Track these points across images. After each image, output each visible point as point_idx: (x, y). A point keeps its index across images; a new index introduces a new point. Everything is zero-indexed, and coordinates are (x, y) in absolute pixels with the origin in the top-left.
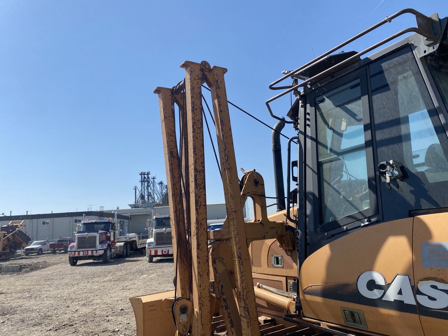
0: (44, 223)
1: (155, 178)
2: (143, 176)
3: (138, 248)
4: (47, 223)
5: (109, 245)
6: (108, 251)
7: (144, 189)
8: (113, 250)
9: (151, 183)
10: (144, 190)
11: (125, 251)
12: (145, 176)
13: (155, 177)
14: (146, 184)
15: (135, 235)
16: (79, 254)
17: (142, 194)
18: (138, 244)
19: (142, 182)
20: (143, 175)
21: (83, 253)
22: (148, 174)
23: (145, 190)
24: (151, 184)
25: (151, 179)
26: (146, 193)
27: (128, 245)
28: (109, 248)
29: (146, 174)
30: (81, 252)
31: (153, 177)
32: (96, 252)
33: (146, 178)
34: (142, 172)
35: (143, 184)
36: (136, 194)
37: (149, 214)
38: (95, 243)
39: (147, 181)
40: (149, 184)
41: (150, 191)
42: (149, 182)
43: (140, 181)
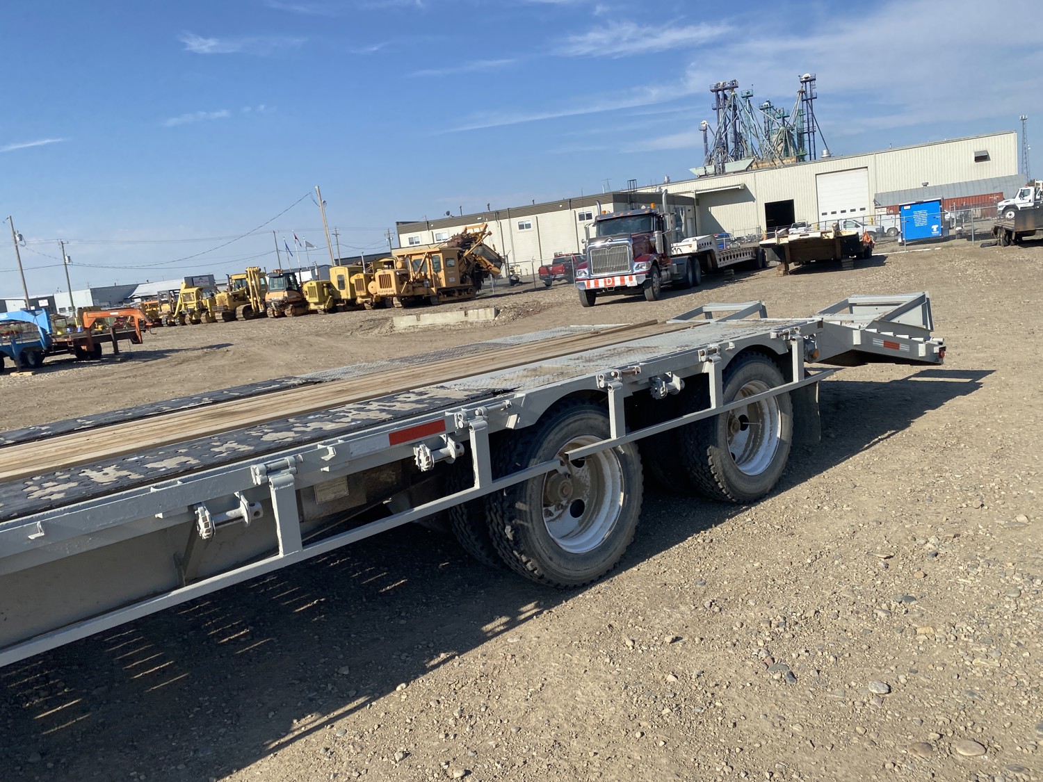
0: (521, 227)
1: (752, 96)
2: (720, 93)
3: (719, 266)
4: (528, 226)
5: (655, 263)
6: (655, 275)
7: (726, 126)
8: (664, 274)
9: (741, 108)
10: (726, 129)
11: (690, 275)
12: (726, 92)
13: (751, 93)
14: (730, 113)
15: (710, 238)
16: (596, 283)
17: (721, 139)
18: (717, 258)
19: (717, 109)
20: (720, 90)
21: (605, 282)
22: (733, 86)
23: (728, 128)
24: (742, 113)
25: (742, 100)
26: (731, 136)
27: (697, 262)
28: (656, 270)
29: (726, 89)
30: (599, 280)
31: (745, 94)
32: (631, 279)
33: (729, 99)
34: (719, 84)
35: (722, 115)
36: (706, 140)
37: (740, 187)
38: (626, 260)
39: (730, 106)
40: (738, 112)
41: (740, 129)
42: (735, 108)
43: (715, 107)
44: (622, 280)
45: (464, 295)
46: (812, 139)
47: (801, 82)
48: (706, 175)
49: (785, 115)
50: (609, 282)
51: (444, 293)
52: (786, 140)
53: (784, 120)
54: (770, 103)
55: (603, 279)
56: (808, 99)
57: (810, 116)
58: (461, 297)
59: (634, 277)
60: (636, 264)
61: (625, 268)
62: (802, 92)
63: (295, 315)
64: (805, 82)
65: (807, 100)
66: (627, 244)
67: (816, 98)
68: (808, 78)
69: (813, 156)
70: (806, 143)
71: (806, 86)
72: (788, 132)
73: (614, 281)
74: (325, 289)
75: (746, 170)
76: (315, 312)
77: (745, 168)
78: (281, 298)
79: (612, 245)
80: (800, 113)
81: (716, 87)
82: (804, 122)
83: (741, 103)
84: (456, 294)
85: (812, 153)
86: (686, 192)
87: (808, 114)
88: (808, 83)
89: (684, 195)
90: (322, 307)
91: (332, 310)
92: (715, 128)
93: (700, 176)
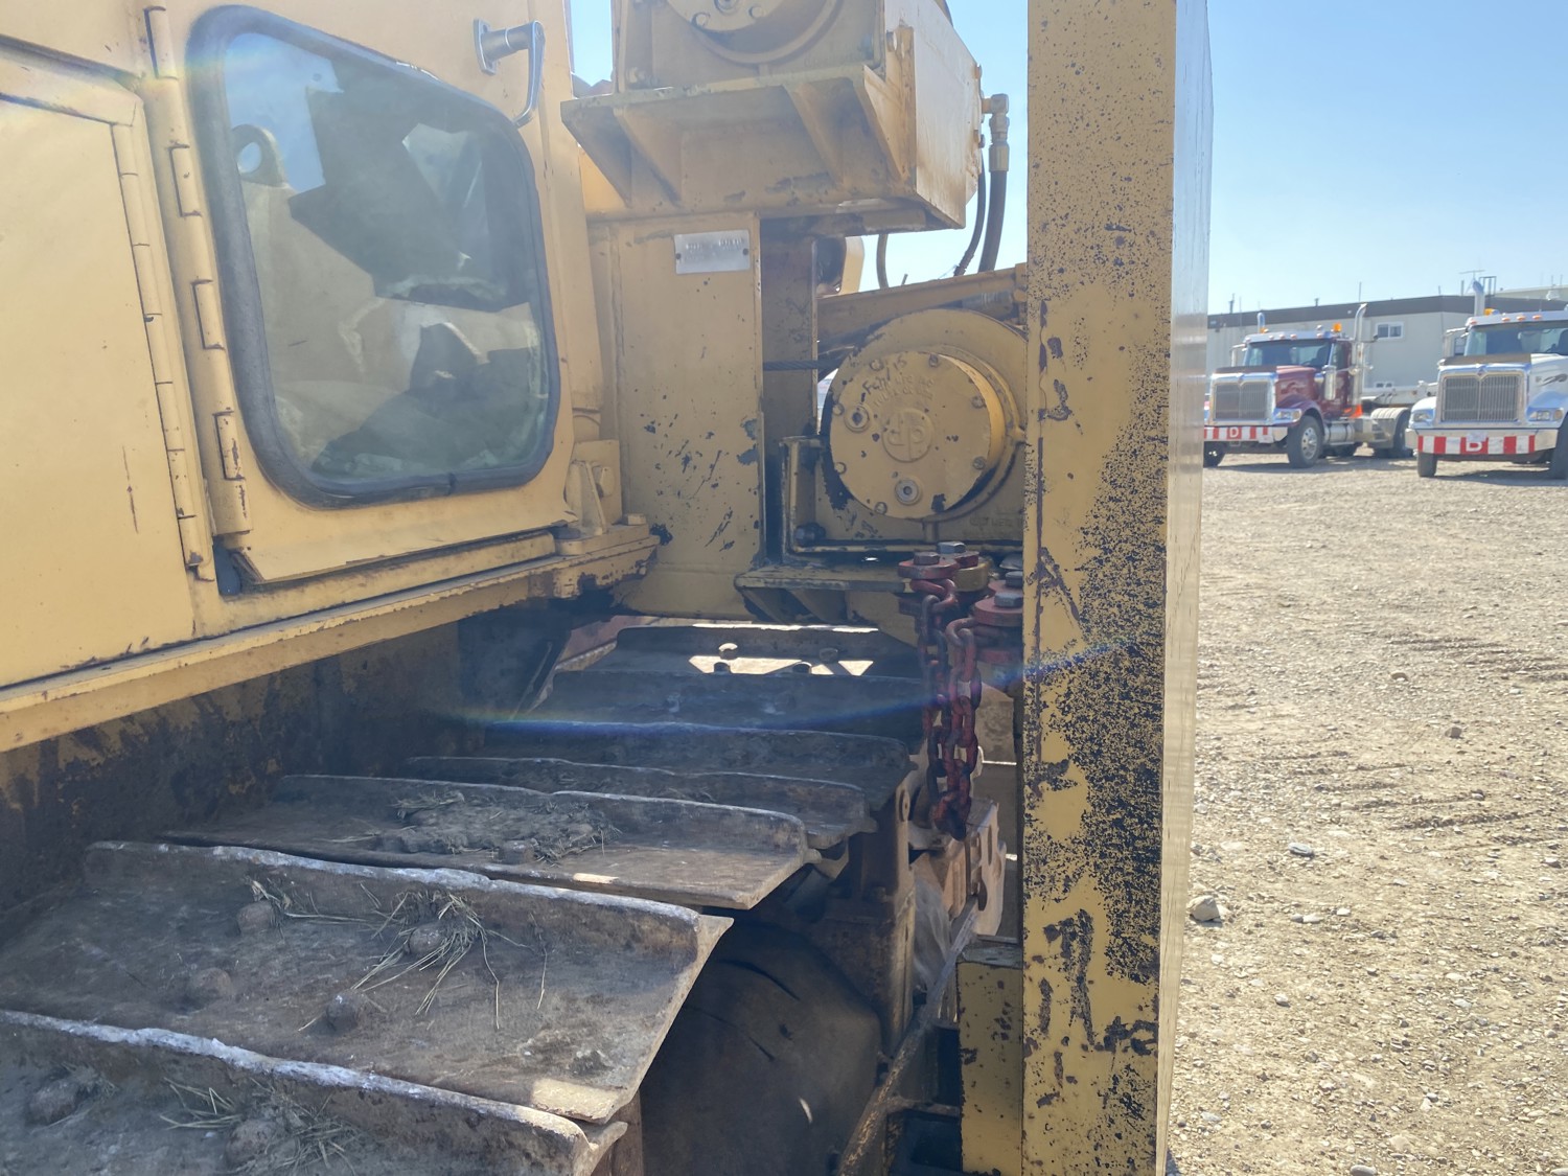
5: (1313, 412)
6: (1309, 431)
8: (1334, 430)
21: (1228, 432)
32: (1266, 433)
44: (1253, 434)
50: (1234, 434)
59: (1272, 430)
73: (1240, 434)
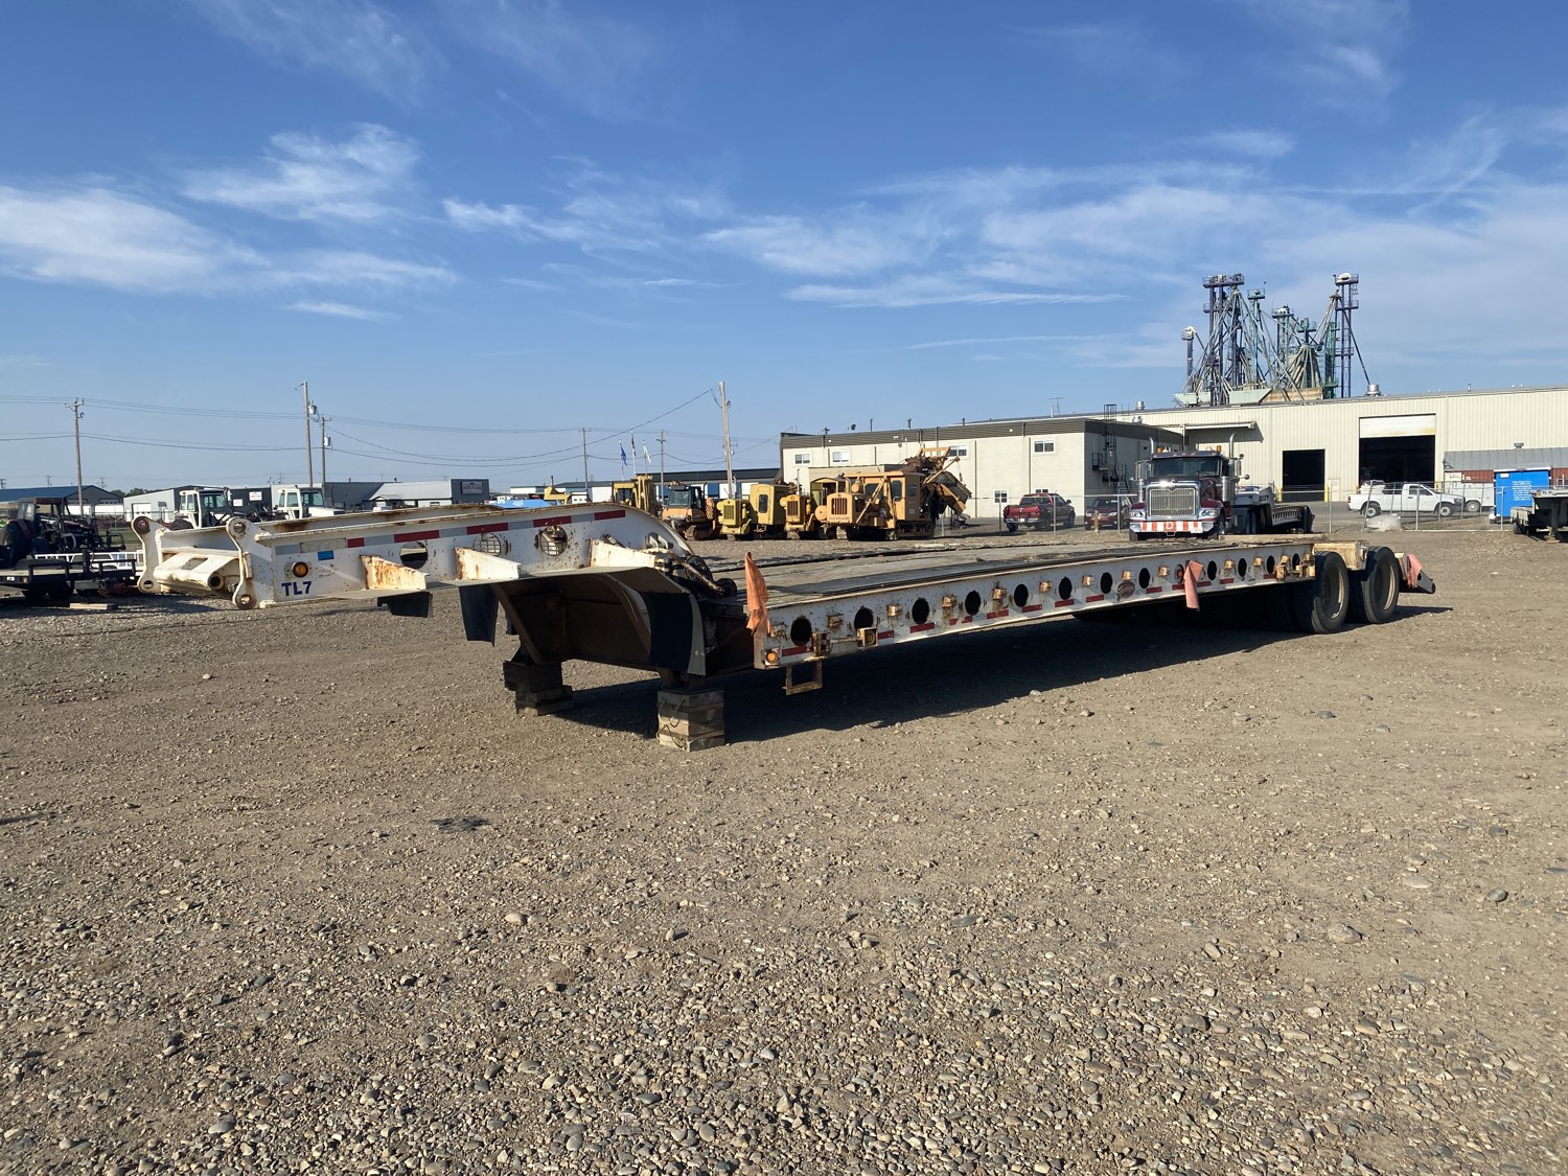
1: (1263, 298)
2: (1217, 290)
4: (963, 452)
7: (1221, 337)
9: (1245, 312)
10: (1221, 341)
12: (1225, 289)
13: (1262, 294)
14: (1229, 320)
17: (1213, 353)
19: (1211, 312)
20: (1216, 286)
21: (1165, 526)
22: (1237, 282)
23: (1224, 339)
24: (1247, 320)
25: (1247, 301)
26: (1227, 351)
29: (1226, 285)
30: (1158, 523)
31: (1253, 295)
32: (1196, 526)
33: (1229, 299)
34: (1217, 277)
35: (1217, 320)
36: (1190, 355)
37: (1249, 426)
38: (1191, 505)
39: (1231, 309)
40: (1240, 318)
41: (1241, 342)
42: (1238, 312)
43: (1208, 308)
44: (1185, 526)
45: (922, 531)
46: (1346, 365)
47: (1338, 284)
48: (1197, 405)
49: (1310, 328)
50: (1170, 526)
51: (902, 528)
52: (1308, 363)
53: (1307, 336)
54: (1288, 310)
55: (1162, 523)
56: (1343, 307)
57: (1346, 332)
58: (918, 534)
59: (1200, 523)
60: (1203, 509)
61: (1190, 512)
62: (1336, 298)
63: (698, 538)
64: (1343, 284)
65: (1343, 310)
66: (1193, 487)
67: (1357, 308)
68: (1347, 278)
69: (1346, 389)
70: (1338, 371)
71: (1343, 290)
72: (1313, 354)
73: (1175, 526)
74: (744, 510)
75: (1260, 403)
76: (725, 537)
77: (1257, 401)
78: (682, 517)
79: (1176, 487)
80: (1331, 327)
81: (1212, 280)
82: (1337, 340)
83: (1246, 304)
84: (914, 530)
85: (1346, 384)
86: (1171, 426)
87: (1343, 329)
88: (1347, 286)
89: (1169, 429)
90: (738, 531)
91: (749, 536)
92: (1206, 339)
93: (1192, 405)
